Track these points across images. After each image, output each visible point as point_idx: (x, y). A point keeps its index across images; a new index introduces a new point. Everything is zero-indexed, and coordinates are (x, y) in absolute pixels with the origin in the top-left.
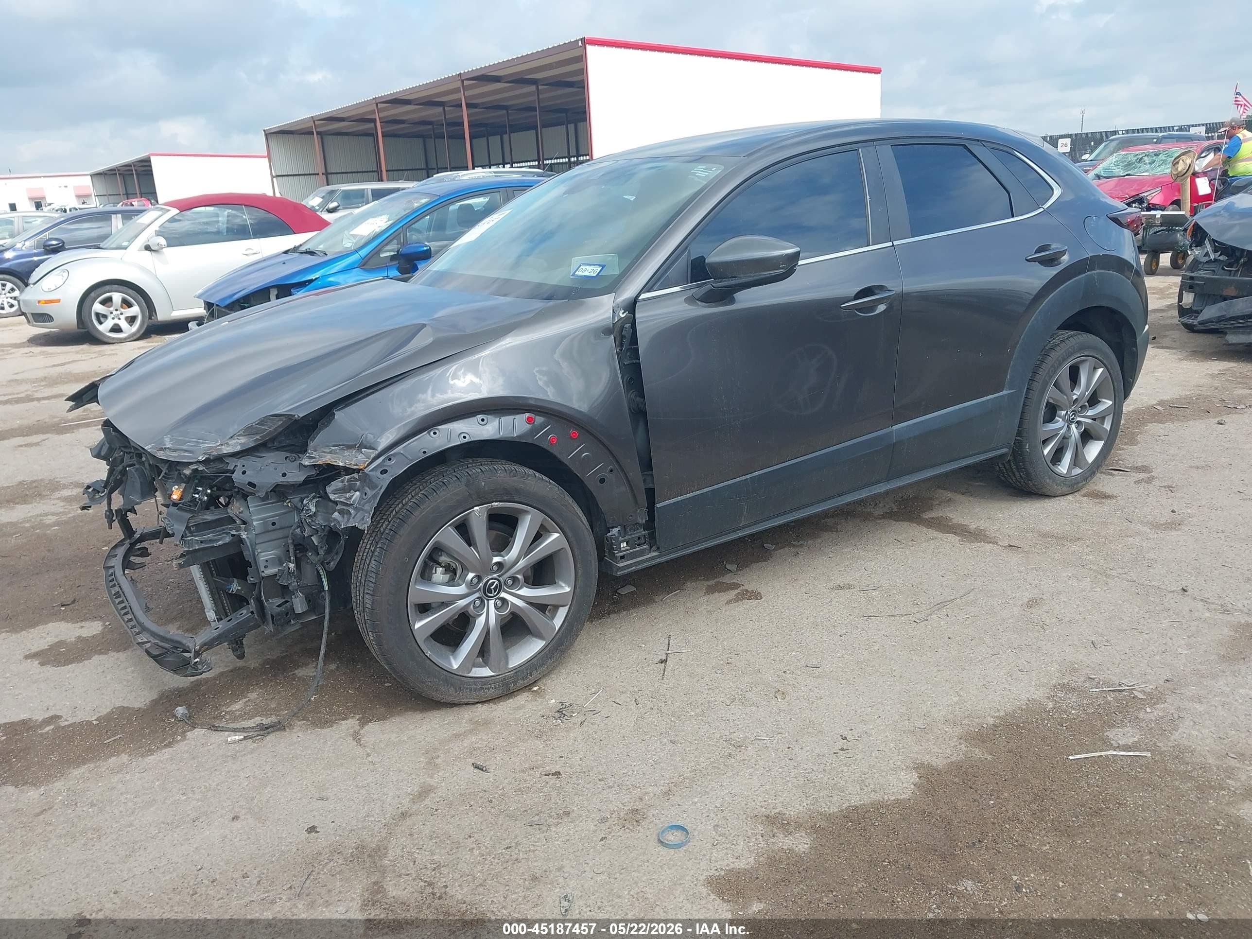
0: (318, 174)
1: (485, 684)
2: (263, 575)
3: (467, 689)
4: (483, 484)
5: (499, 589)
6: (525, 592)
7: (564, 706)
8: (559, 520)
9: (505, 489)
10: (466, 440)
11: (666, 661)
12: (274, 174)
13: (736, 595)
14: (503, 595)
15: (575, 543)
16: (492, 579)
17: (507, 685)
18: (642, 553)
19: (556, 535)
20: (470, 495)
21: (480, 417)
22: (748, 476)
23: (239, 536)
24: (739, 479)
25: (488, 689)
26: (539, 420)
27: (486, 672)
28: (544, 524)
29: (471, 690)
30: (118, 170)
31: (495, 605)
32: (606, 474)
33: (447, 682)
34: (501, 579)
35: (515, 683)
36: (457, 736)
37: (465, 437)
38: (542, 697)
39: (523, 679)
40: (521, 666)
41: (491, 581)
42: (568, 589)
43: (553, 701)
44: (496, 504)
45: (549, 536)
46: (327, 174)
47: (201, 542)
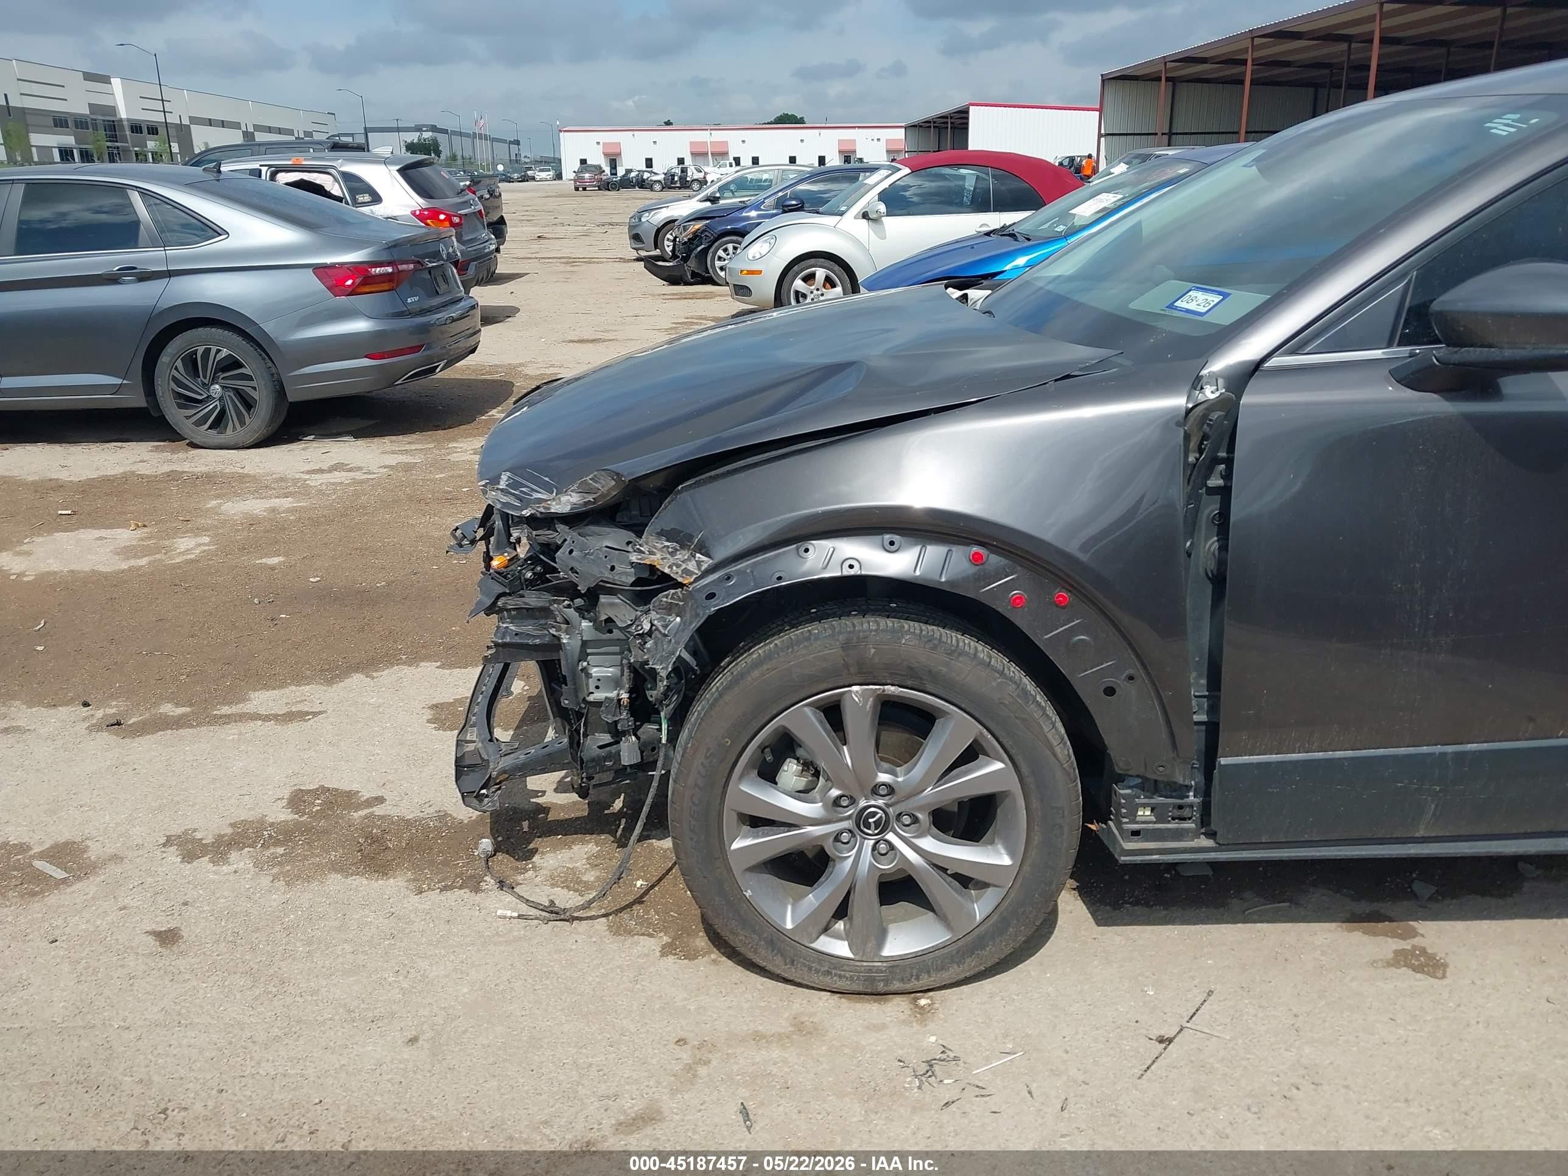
0: (1156, 134)
1: (835, 968)
2: (591, 698)
3: (804, 965)
4: (873, 651)
5: (883, 826)
6: (929, 843)
7: (944, 1056)
8: (1008, 744)
9: (911, 668)
10: (852, 572)
11: (1170, 1041)
12: (1103, 132)
13: (1396, 952)
14: (891, 837)
15: (1033, 787)
16: (874, 806)
17: (872, 980)
18: (1178, 835)
19: (998, 765)
20: (846, 666)
21: (888, 537)
22: (1450, 749)
23: (559, 638)
24: (1425, 749)
25: (840, 976)
26: (994, 560)
27: (841, 948)
28: (980, 740)
29: (810, 969)
30: (934, 122)
31: (874, 848)
32: (1119, 682)
33: (771, 944)
34: (891, 810)
35: (887, 982)
36: (758, 1038)
37: (851, 567)
38: (923, 1022)
39: (902, 980)
40: (903, 958)
41: (872, 809)
42: (1006, 861)
43: (933, 1039)
44: (893, 688)
45: (987, 764)
46: (1171, 134)
47: (516, 634)
